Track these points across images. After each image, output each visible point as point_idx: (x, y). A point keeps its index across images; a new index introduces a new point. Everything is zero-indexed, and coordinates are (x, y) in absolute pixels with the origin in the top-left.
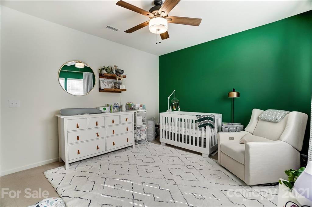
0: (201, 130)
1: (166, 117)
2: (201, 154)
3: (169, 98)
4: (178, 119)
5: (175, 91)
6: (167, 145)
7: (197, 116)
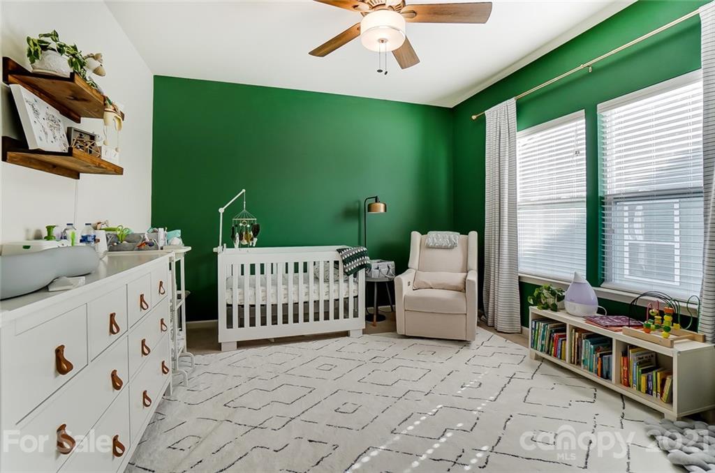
0: (347, 281)
1: (242, 266)
2: (346, 334)
3: (221, 210)
4: (287, 264)
5: (244, 190)
6: (241, 345)
7: (339, 251)
